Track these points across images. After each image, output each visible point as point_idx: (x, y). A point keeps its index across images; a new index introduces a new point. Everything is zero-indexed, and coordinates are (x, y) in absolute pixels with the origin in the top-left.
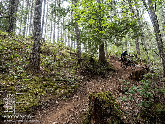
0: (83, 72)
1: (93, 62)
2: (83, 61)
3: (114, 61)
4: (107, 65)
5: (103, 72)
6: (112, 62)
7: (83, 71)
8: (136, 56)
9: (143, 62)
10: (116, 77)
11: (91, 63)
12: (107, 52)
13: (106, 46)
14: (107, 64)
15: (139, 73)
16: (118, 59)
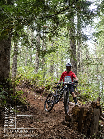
4: (11, 93)
15: (85, 115)
16: (35, 89)
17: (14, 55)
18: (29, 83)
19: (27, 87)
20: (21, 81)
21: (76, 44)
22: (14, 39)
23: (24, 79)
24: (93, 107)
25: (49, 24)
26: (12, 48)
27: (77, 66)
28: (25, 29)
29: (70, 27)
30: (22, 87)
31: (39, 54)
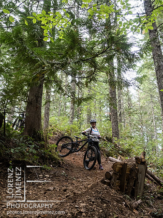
4: (42, 147)
5: (26, 159)
8: (110, 140)
9: (123, 156)
12: (47, 121)
13: (48, 102)
14: (43, 143)
15: (128, 172)
17: (46, 103)
20: (54, 133)
21: (117, 90)
22: (46, 86)
23: (58, 131)
24: (137, 162)
25: (86, 68)
26: (44, 96)
27: (118, 115)
28: (59, 74)
29: (110, 72)
30: (55, 140)
31: (74, 102)
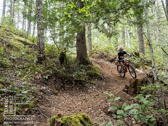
0: (45, 79)
1: (65, 61)
2: (48, 58)
3: (101, 61)
4: (90, 68)
5: (81, 79)
6: (99, 64)
7: (47, 77)
9: (148, 65)
10: (103, 88)
11: (61, 64)
12: (90, 45)
14: (89, 66)
15: (139, 83)
16: (109, 59)
18: (103, 54)
19: (102, 58)
20: (96, 53)
23: (99, 51)
30: (98, 58)
